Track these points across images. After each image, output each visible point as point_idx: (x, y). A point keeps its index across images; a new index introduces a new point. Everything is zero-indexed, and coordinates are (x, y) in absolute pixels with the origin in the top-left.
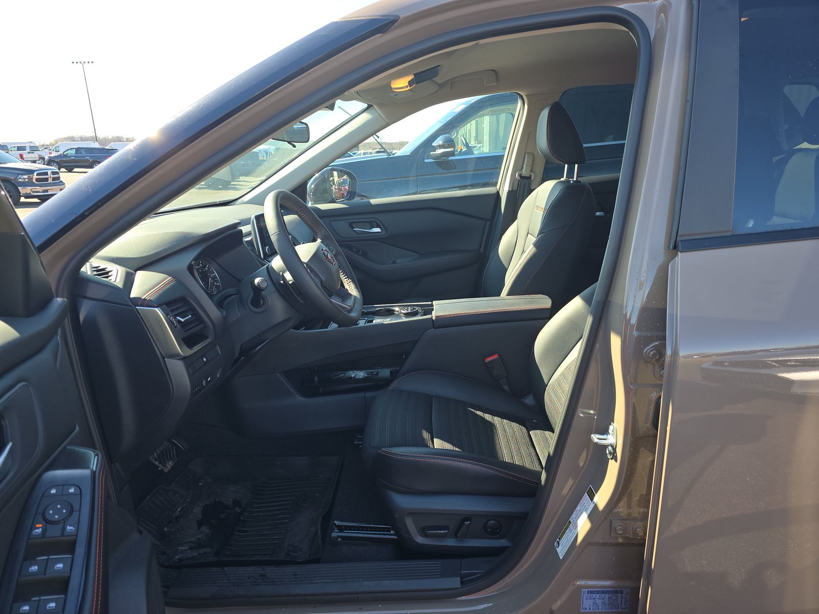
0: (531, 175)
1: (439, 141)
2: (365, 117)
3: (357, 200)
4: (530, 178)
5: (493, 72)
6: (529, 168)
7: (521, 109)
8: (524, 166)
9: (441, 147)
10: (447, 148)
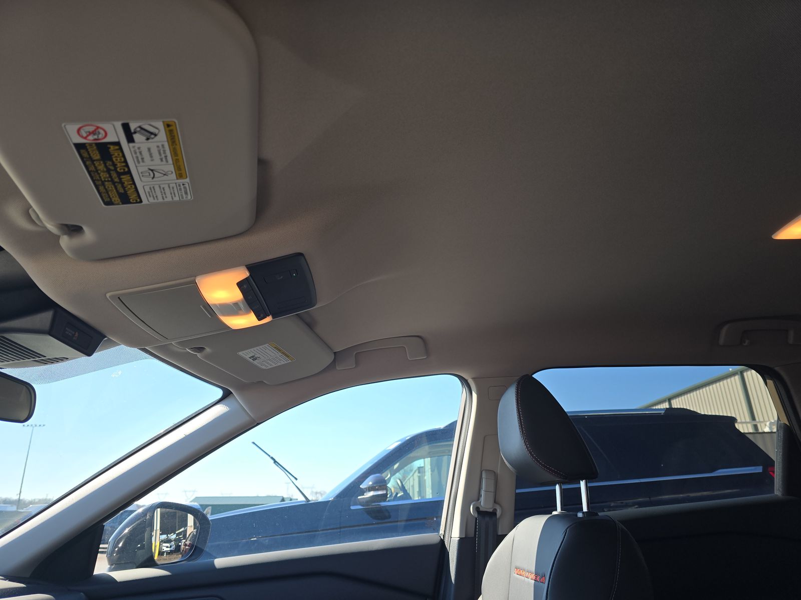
0: (495, 510)
1: (369, 482)
2: (220, 409)
3: (201, 561)
4: (494, 514)
5: (418, 339)
6: (492, 495)
7: (468, 398)
8: (483, 493)
9: (370, 489)
10: (378, 490)
